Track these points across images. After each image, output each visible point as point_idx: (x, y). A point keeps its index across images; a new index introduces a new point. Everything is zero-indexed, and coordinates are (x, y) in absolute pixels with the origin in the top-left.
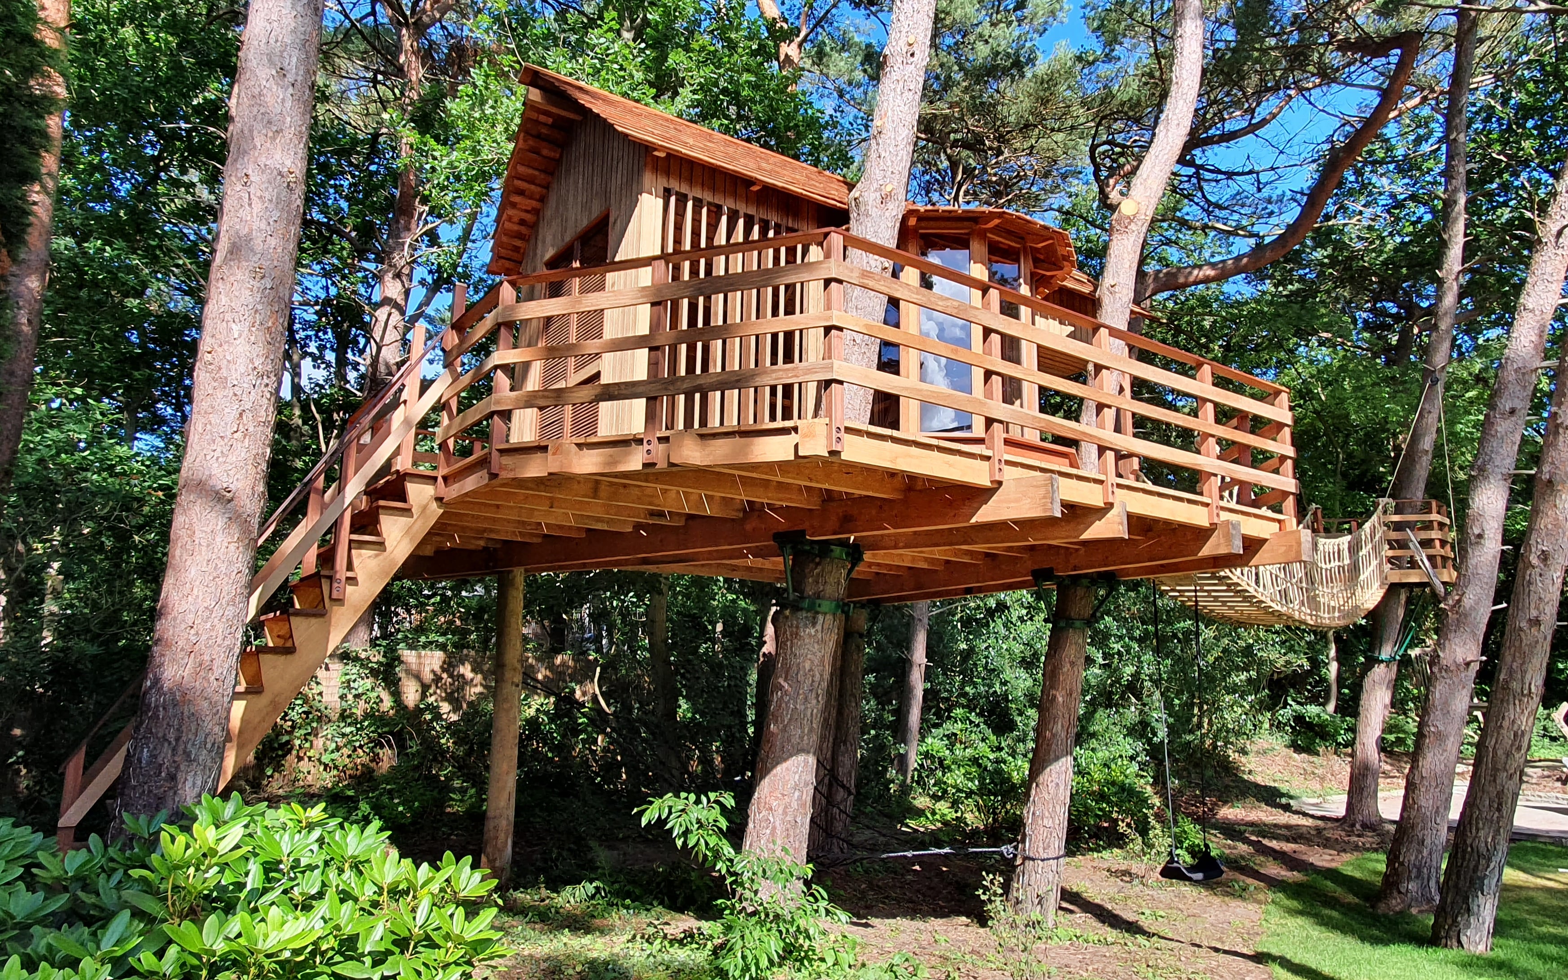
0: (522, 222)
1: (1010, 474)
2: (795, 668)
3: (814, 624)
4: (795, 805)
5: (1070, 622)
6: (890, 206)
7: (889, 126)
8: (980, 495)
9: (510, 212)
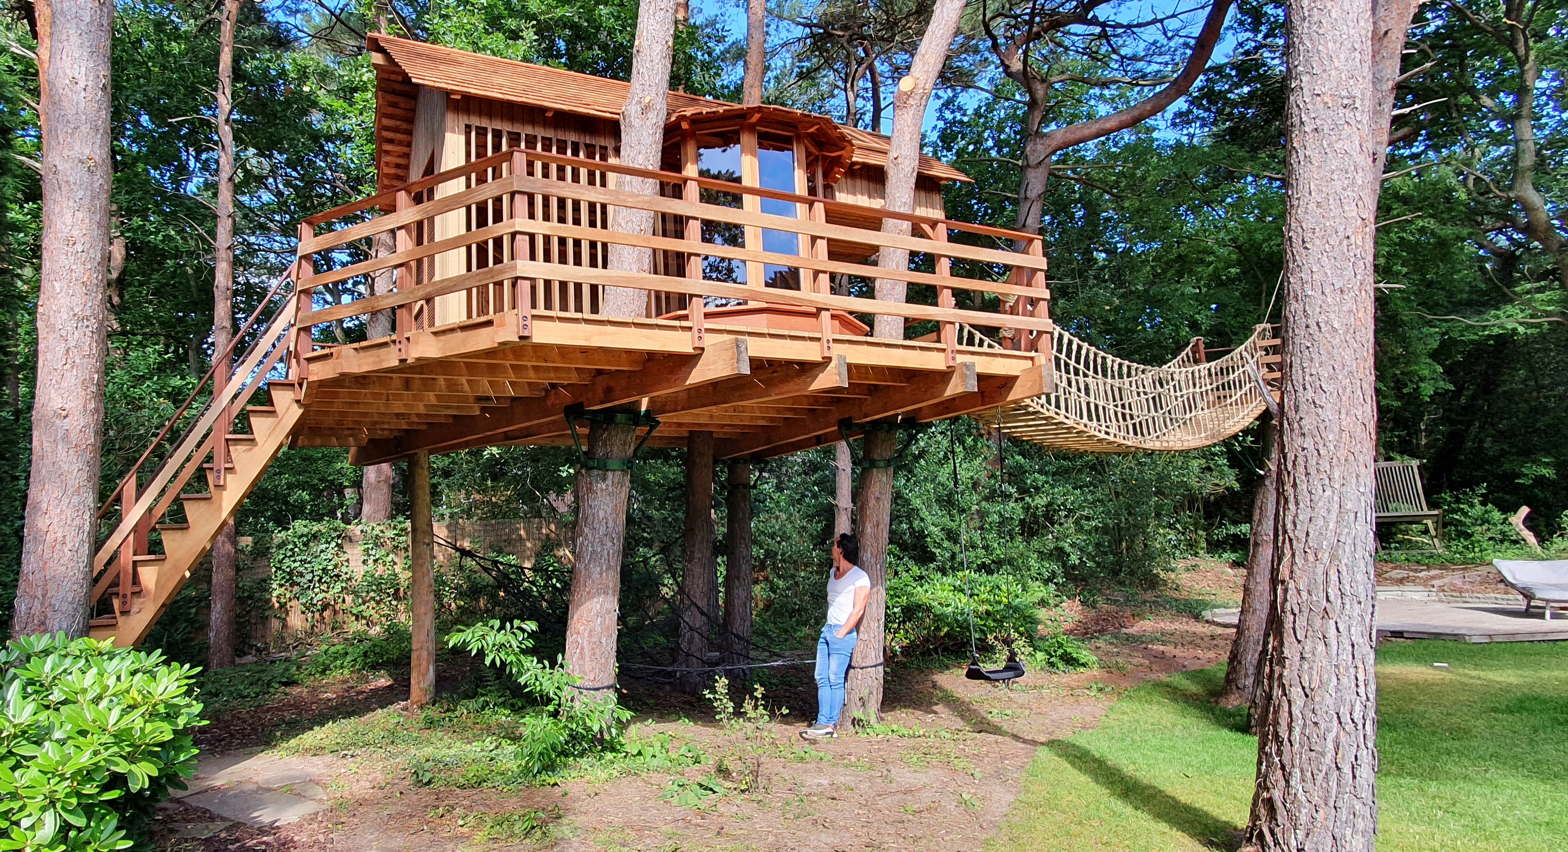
0: (398, 166)
1: (709, 340)
2: (591, 517)
3: (604, 480)
4: (598, 629)
5: (873, 464)
6: (650, 115)
7: (645, 44)
8: (687, 361)
9: (386, 159)
